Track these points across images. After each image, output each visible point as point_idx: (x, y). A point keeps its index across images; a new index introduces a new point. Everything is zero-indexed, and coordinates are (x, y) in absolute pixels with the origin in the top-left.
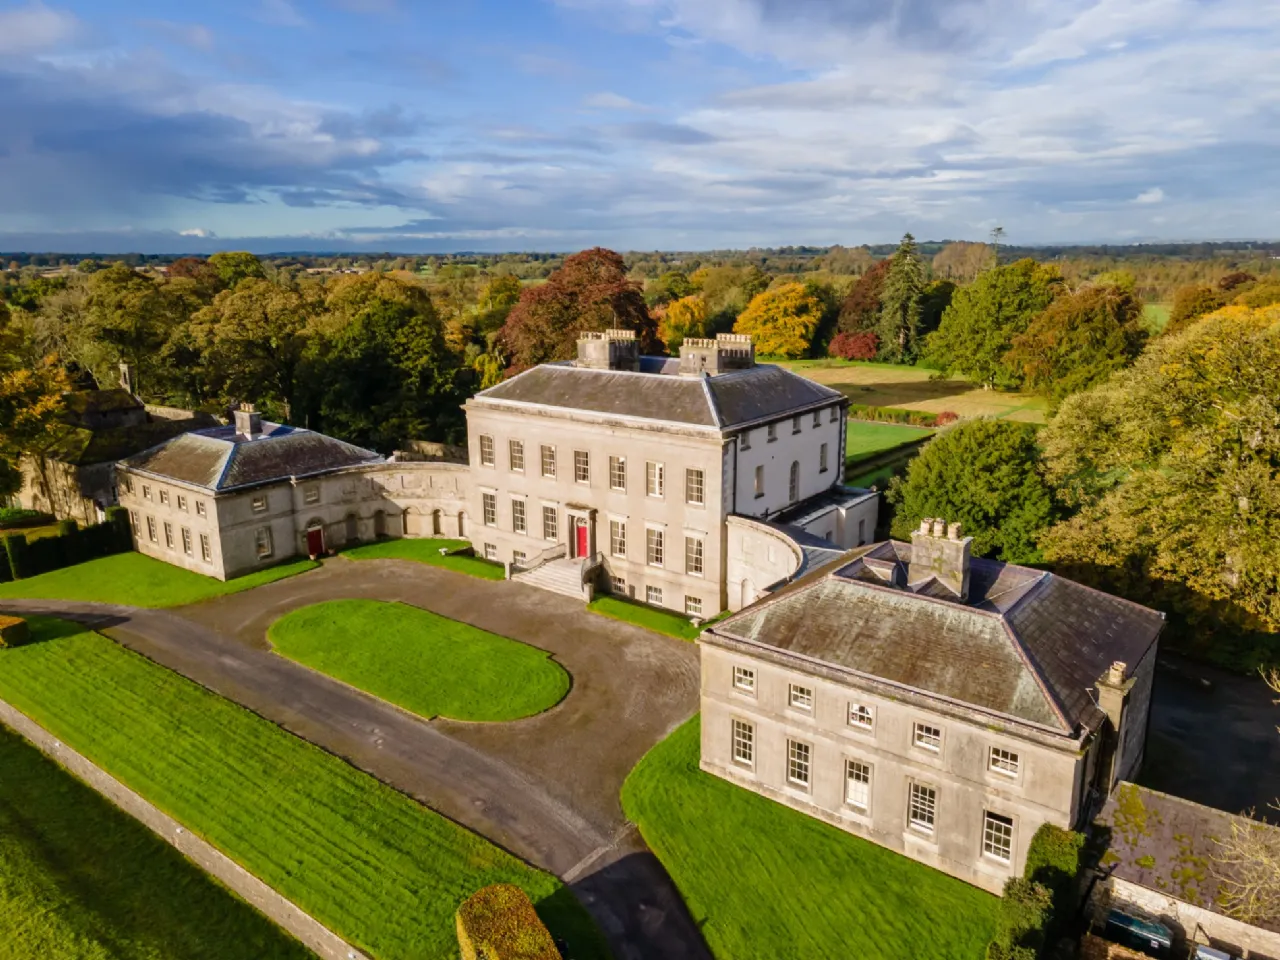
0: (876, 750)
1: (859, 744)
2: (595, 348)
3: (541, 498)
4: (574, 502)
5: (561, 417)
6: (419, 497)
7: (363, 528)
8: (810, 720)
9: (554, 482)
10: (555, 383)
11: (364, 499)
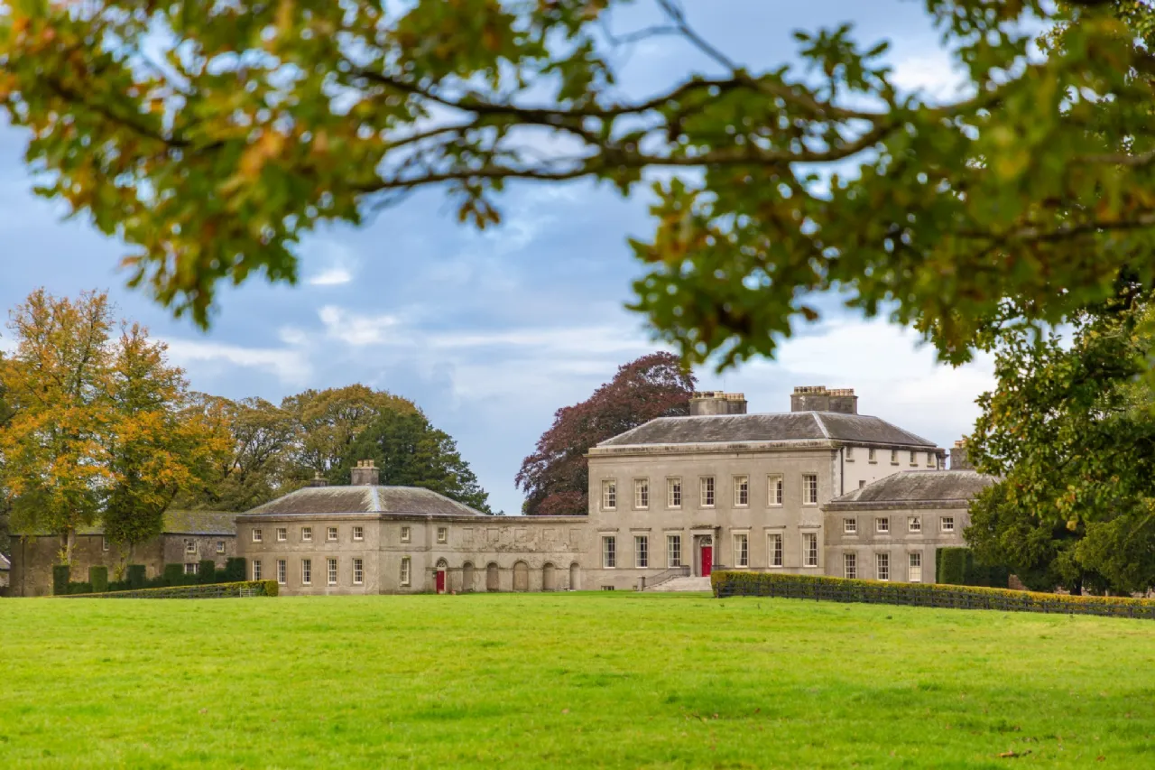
0: (923, 541)
1: (914, 541)
2: (708, 405)
3: (665, 530)
4: (699, 525)
5: (688, 453)
6: (531, 551)
7: (477, 580)
8: (888, 537)
9: (680, 512)
10: (676, 429)
11: (480, 551)
